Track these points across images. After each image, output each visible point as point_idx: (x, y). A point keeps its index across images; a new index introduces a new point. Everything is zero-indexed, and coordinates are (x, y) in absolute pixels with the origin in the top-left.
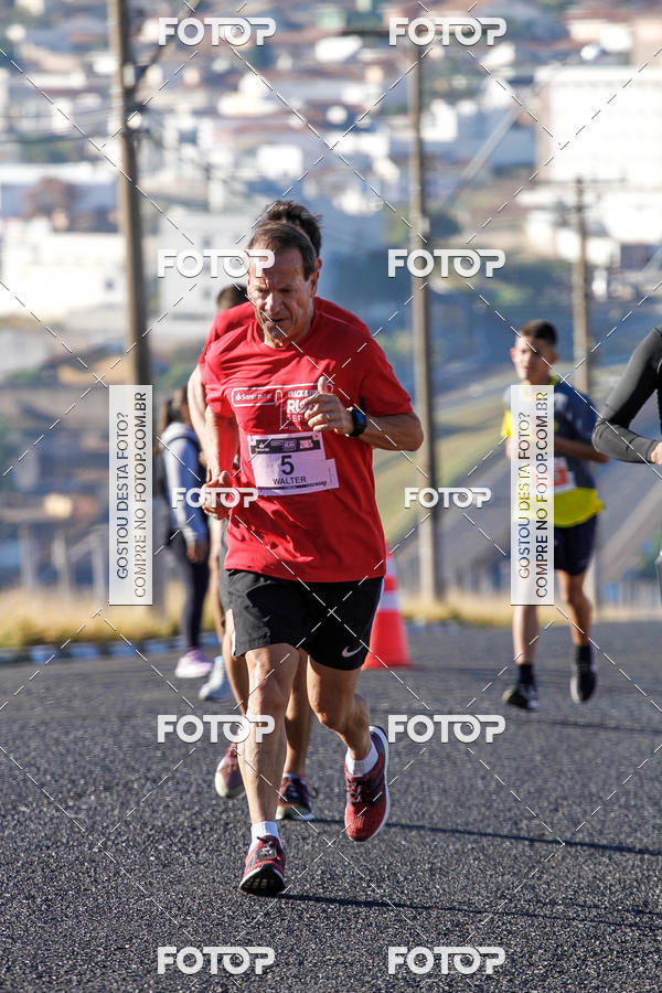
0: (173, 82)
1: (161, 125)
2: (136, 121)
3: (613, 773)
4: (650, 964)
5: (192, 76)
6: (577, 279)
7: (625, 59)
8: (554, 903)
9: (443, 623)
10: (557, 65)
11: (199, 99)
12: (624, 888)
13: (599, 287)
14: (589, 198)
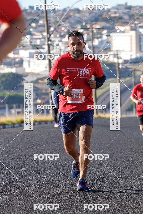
0: (55, 37)
1: (54, 43)
2: (49, 43)
3: (123, 140)
4: (129, 169)
5: (58, 36)
6: (117, 65)
7: (124, 32)
8: (115, 160)
9: (98, 118)
10: (114, 33)
11: (59, 39)
12: (125, 158)
13: (120, 66)
14: (119, 53)
